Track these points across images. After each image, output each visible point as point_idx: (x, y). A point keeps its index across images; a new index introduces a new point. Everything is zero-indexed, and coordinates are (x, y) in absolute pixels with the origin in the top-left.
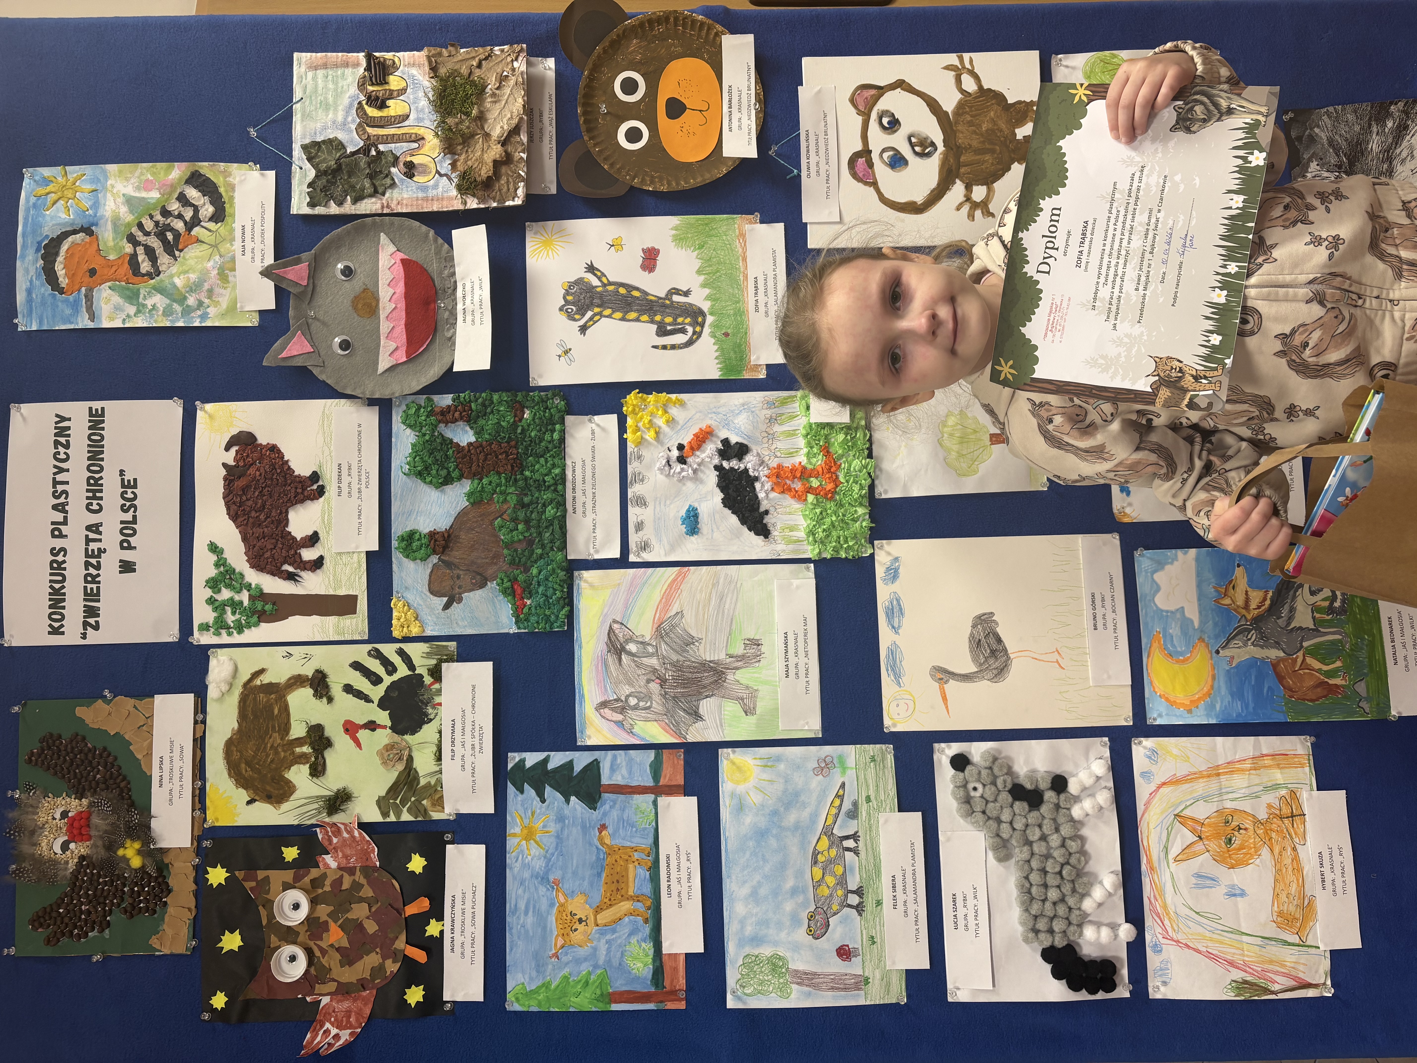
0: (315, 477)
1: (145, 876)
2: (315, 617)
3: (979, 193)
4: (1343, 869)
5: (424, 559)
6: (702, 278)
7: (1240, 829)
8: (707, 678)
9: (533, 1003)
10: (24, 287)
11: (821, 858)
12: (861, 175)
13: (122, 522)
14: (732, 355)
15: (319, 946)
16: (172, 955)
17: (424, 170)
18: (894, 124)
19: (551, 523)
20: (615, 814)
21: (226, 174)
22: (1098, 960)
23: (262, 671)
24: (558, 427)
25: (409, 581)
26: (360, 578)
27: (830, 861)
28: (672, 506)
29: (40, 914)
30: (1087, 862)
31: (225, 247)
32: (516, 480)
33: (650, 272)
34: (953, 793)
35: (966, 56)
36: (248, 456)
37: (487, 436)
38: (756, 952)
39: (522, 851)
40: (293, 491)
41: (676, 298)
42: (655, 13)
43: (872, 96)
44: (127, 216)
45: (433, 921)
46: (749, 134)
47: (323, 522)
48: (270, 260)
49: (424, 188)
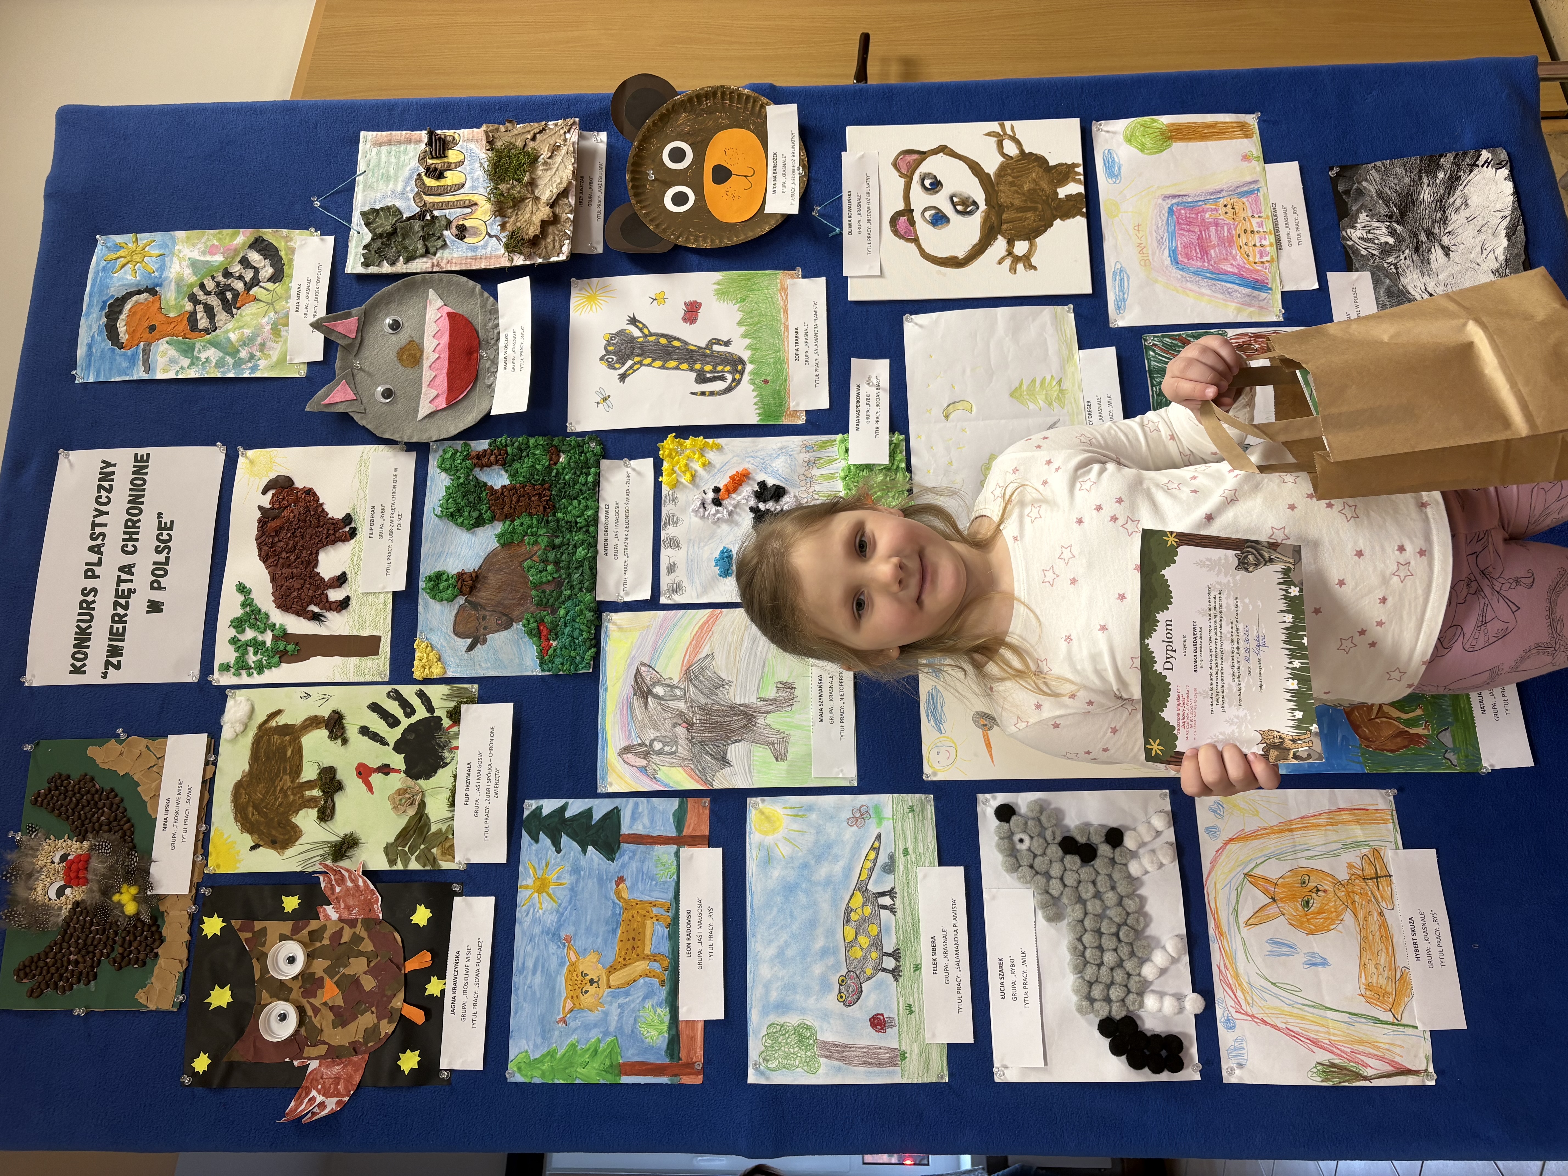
0: (348, 519)
1: (139, 925)
2: (337, 660)
3: (1021, 248)
4: (1439, 938)
5: (450, 600)
6: (744, 328)
7: (1318, 890)
8: (737, 722)
9: (536, 1073)
10: (86, 342)
11: (854, 916)
12: (902, 232)
13: (154, 563)
14: (771, 401)
15: (311, 1004)
16: (158, 1012)
17: (475, 232)
18: (936, 185)
19: (581, 564)
20: (634, 865)
21: (288, 239)
22: (1163, 1036)
23: (278, 712)
24: (593, 470)
25: (434, 623)
26: (385, 619)
27: (864, 920)
28: (706, 548)
29: (27, 963)
30: (1147, 925)
31: (280, 305)
32: (547, 522)
33: (691, 324)
34: (998, 845)
35: (1008, 124)
36: (283, 499)
37: (521, 479)
38: (781, 1021)
39: (534, 904)
40: (325, 532)
41: (716, 348)
42: (702, 89)
43: (914, 160)
44: (190, 277)
45: (434, 979)
46: (793, 195)
47: (353, 562)
48: (322, 313)
49: (474, 248)
